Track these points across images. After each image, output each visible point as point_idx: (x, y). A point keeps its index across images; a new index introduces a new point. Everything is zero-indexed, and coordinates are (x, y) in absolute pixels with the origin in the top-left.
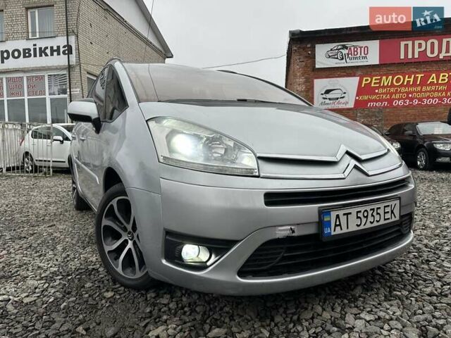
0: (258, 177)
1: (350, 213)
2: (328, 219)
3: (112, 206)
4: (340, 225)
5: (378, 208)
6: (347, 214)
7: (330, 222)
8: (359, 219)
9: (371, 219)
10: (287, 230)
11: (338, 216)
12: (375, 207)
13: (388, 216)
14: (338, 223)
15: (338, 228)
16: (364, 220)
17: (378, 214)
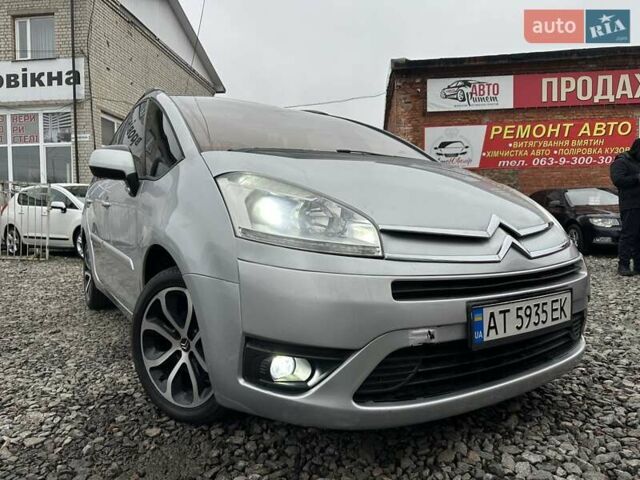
0: (382, 258)
1: (508, 311)
2: (480, 319)
3: (158, 301)
4: (495, 327)
5: (544, 304)
6: (504, 312)
7: (482, 322)
8: (520, 320)
9: (534, 319)
10: (423, 334)
11: (492, 315)
12: (540, 301)
13: (556, 314)
14: (492, 325)
15: (493, 332)
16: (526, 320)
17: (544, 311)
